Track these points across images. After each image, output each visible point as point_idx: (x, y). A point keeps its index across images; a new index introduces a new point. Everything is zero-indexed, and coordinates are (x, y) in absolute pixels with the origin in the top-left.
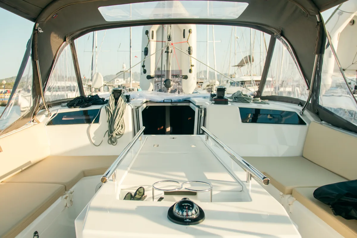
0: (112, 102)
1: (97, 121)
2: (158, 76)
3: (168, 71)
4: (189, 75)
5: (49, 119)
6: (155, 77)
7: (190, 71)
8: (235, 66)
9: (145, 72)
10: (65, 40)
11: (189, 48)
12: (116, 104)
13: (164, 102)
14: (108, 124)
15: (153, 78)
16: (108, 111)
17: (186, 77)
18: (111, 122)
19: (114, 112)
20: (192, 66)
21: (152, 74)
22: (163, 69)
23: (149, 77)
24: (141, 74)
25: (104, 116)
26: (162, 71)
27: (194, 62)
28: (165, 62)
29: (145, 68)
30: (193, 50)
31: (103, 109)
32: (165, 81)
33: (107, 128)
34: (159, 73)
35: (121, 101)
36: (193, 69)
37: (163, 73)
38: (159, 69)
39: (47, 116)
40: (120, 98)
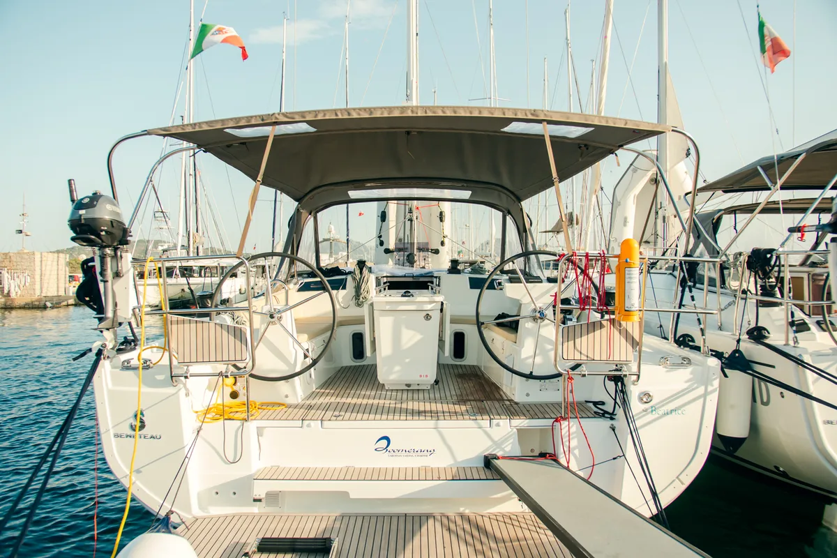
0: (357, 272)
1: (344, 288)
2: (399, 250)
3: (412, 244)
4: (440, 248)
5: (297, 287)
6: (396, 251)
7: (442, 243)
8: (546, 232)
9: (382, 243)
10: (310, 214)
11: (441, 213)
12: (361, 273)
13: (405, 276)
14: (354, 290)
15: (392, 252)
16: (354, 279)
17: (436, 252)
18: (358, 288)
19: (360, 279)
20: (444, 237)
21: (392, 246)
22: (406, 241)
23: (387, 251)
24: (377, 247)
25: (350, 283)
26: (404, 243)
27: (447, 232)
28: (408, 232)
29: (381, 239)
30: (446, 216)
31: (349, 278)
32: (408, 256)
33: (354, 294)
34: (402, 246)
35: (365, 271)
36: (446, 241)
37: (406, 246)
38: (400, 240)
39: (295, 284)
40: (364, 269)
